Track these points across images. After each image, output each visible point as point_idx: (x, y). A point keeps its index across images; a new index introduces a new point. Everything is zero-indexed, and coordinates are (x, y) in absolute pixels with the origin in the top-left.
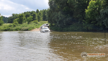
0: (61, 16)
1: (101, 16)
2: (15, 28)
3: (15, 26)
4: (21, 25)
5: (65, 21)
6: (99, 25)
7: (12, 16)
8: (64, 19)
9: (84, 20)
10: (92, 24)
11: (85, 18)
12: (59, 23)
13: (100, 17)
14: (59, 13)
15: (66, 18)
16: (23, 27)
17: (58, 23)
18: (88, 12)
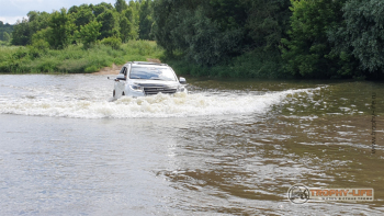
0: (203, 24)
1: (345, 26)
2: (38, 63)
3: (36, 55)
4: (58, 51)
5: (216, 40)
6: (337, 58)
7: (27, 18)
8: (213, 34)
9: (284, 40)
10: (314, 52)
11: (289, 32)
12: (197, 50)
13: (341, 29)
14: (198, 13)
15: (222, 30)
16: (67, 61)
17: (192, 47)
18: (300, 11)
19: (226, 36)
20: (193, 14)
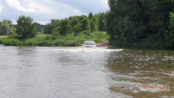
2: (55, 42)
3: (54, 38)
4: (63, 37)
5: (134, 31)
7: (51, 22)
8: (133, 28)
11: (169, 27)
12: (125, 36)
14: (126, 19)
15: (137, 26)
16: (67, 41)
17: (123, 34)
19: (139, 29)
20: (123, 19)
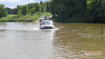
1: (102, 7)
2: (19, 19)
3: (18, 17)
4: (24, 16)
5: (67, 12)
6: (100, 16)
7: (17, 7)
9: (85, 12)
10: (93, 15)
11: (87, 9)
12: (61, 15)
13: (101, 8)
14: (62, 5)
15: (68, 9)
16: (27, 18)
18: (89, 4)
19: (69, 11)
20: (60, 5)
